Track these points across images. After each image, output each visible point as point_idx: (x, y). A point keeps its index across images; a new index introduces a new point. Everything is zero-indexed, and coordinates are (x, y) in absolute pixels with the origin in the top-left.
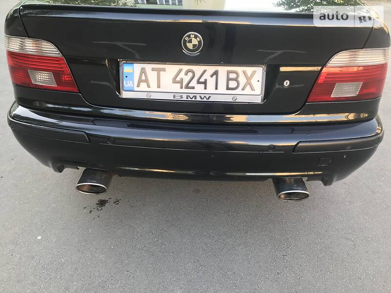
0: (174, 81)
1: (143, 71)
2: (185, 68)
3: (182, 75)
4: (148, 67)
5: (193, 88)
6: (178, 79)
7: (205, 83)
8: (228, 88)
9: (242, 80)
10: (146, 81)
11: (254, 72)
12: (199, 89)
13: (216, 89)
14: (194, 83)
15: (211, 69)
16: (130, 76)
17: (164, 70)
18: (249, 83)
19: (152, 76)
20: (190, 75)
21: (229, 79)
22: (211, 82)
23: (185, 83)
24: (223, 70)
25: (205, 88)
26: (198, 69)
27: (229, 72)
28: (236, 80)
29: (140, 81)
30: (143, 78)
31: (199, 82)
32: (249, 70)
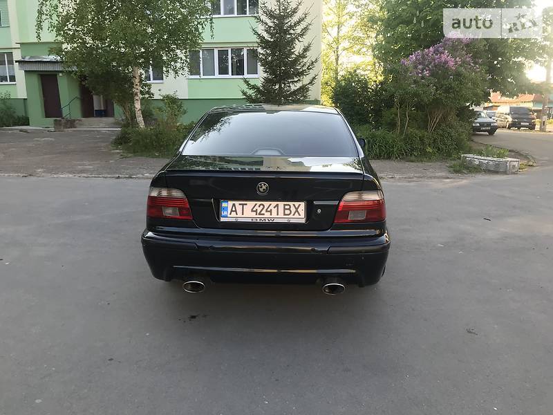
0: (252, 211)
1: (234, 205)
2: (259, 203)
3: (257, 207)
4: (237, 203)
5: (264, 214)
6: (254, 209)
7: (271, 211)
8: (285, 214)
9: (293, 210)
10: (236, 211)
11: (300, 205)
12: (267, 215)
13: (278, 215)
14: (264, 212)
15: (274, 204)
16: (226, 209)
17: (246, 204)
18: (297, 211)
19: (239, 208)
20: (262, 207)
21: (285, 209)
22: (274, 211)
23: (258, 212)
24: (281, 204)
25: (271, 214)
26: (266, 204)
27: (285, 205)
28: (289, 209)
29: (232, 211)
30: (234, 209)
31: (267, 211)
32: (297, 204)
